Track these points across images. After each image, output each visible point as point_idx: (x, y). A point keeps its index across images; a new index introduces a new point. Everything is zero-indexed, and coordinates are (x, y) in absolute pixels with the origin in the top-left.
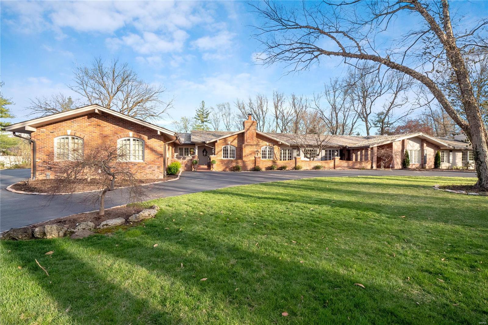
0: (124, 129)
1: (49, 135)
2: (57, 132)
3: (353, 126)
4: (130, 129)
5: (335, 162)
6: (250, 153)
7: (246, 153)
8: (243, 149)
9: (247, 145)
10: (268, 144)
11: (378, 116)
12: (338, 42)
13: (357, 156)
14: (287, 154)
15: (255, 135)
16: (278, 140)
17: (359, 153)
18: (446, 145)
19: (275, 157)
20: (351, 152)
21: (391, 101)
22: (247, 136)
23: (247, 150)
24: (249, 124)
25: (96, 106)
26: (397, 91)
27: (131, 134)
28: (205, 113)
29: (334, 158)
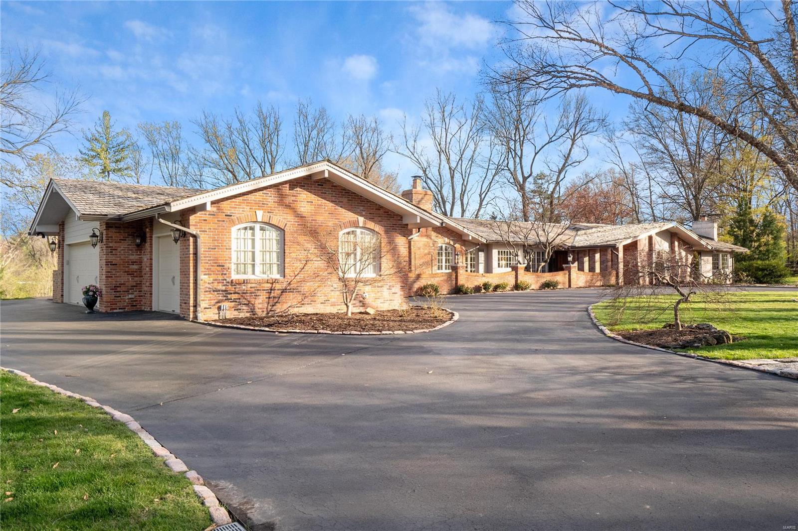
1: (224, 221)
2: (238, 216)
4: (359, 210)
5: (570, 275)
10: (447, 240)
12: (643, 78)
14: (470, 260)
16: (467, 232)
17: (597, 256)
25: (328, 163)
27: (361, 221)
28: (113, 147)
29: (566, 267)
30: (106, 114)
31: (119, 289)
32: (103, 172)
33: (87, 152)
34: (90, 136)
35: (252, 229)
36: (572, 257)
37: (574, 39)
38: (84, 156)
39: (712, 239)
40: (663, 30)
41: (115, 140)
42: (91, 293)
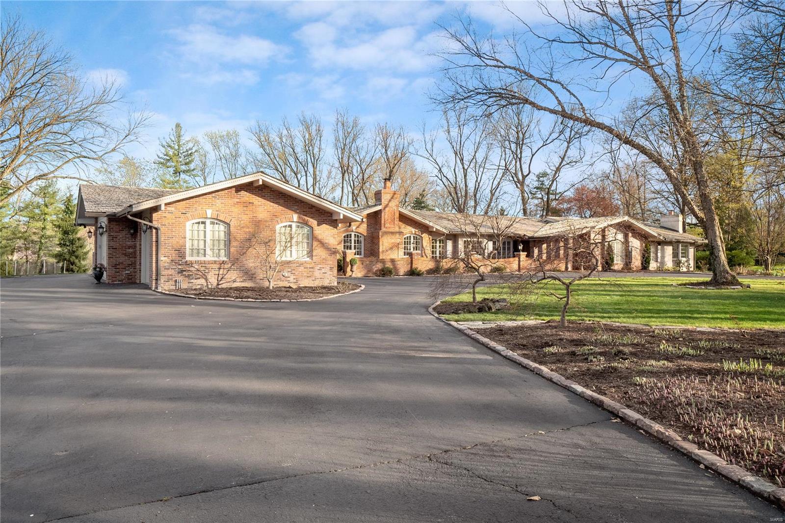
0: (286, 210)
1: (180, 218)
2: (191, 213)
3: (493, 195)
4: (293, 209)
5: (519, 261)
6: (390, 246)
7: (384, 247)
8: (379, 239)
9: (386, 233)
10: (413, 230)
11: (537, 179)
12: (556, 97)
13: (540, 252)
14: (438, 248)
15: (397, 215)
16: (431, 224)
17: (545, 246)
18: (656, 235)
19: (424, 252)
20: (531, 246)
21: (562, 153)
22: (385, 216)
23: (385, 242)
24: (388, 197)
25: (262, 174)
26: (570, 137)
27: (295, 217)
28: (183, 153)
29: (517, 254)
30: (178, 126)
31: (118, 267)
32: (176, 173)
33: (163, 157)
34: (165, 144)
35: (204, 223)
36: (522, 246)
37: (499, 67)
38: (160, 160)
39: (677, 231)
40: (593, 54)
41: (185, 146)
42: (98, 269)
